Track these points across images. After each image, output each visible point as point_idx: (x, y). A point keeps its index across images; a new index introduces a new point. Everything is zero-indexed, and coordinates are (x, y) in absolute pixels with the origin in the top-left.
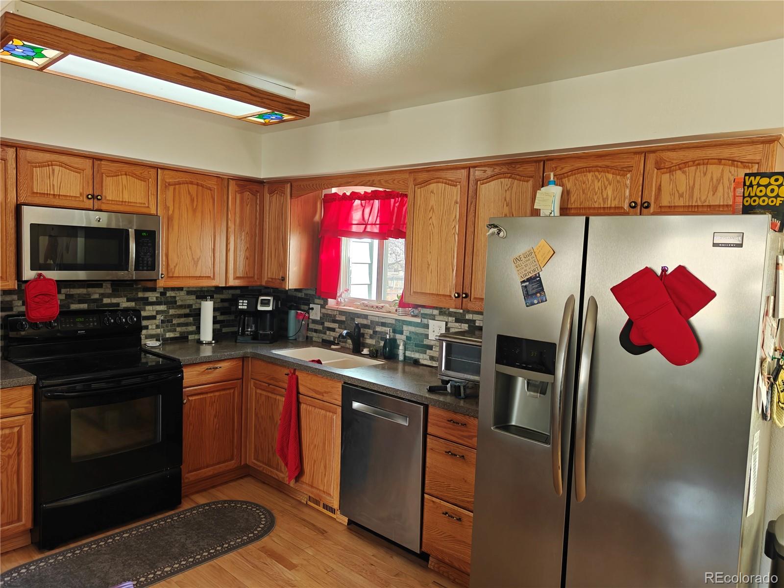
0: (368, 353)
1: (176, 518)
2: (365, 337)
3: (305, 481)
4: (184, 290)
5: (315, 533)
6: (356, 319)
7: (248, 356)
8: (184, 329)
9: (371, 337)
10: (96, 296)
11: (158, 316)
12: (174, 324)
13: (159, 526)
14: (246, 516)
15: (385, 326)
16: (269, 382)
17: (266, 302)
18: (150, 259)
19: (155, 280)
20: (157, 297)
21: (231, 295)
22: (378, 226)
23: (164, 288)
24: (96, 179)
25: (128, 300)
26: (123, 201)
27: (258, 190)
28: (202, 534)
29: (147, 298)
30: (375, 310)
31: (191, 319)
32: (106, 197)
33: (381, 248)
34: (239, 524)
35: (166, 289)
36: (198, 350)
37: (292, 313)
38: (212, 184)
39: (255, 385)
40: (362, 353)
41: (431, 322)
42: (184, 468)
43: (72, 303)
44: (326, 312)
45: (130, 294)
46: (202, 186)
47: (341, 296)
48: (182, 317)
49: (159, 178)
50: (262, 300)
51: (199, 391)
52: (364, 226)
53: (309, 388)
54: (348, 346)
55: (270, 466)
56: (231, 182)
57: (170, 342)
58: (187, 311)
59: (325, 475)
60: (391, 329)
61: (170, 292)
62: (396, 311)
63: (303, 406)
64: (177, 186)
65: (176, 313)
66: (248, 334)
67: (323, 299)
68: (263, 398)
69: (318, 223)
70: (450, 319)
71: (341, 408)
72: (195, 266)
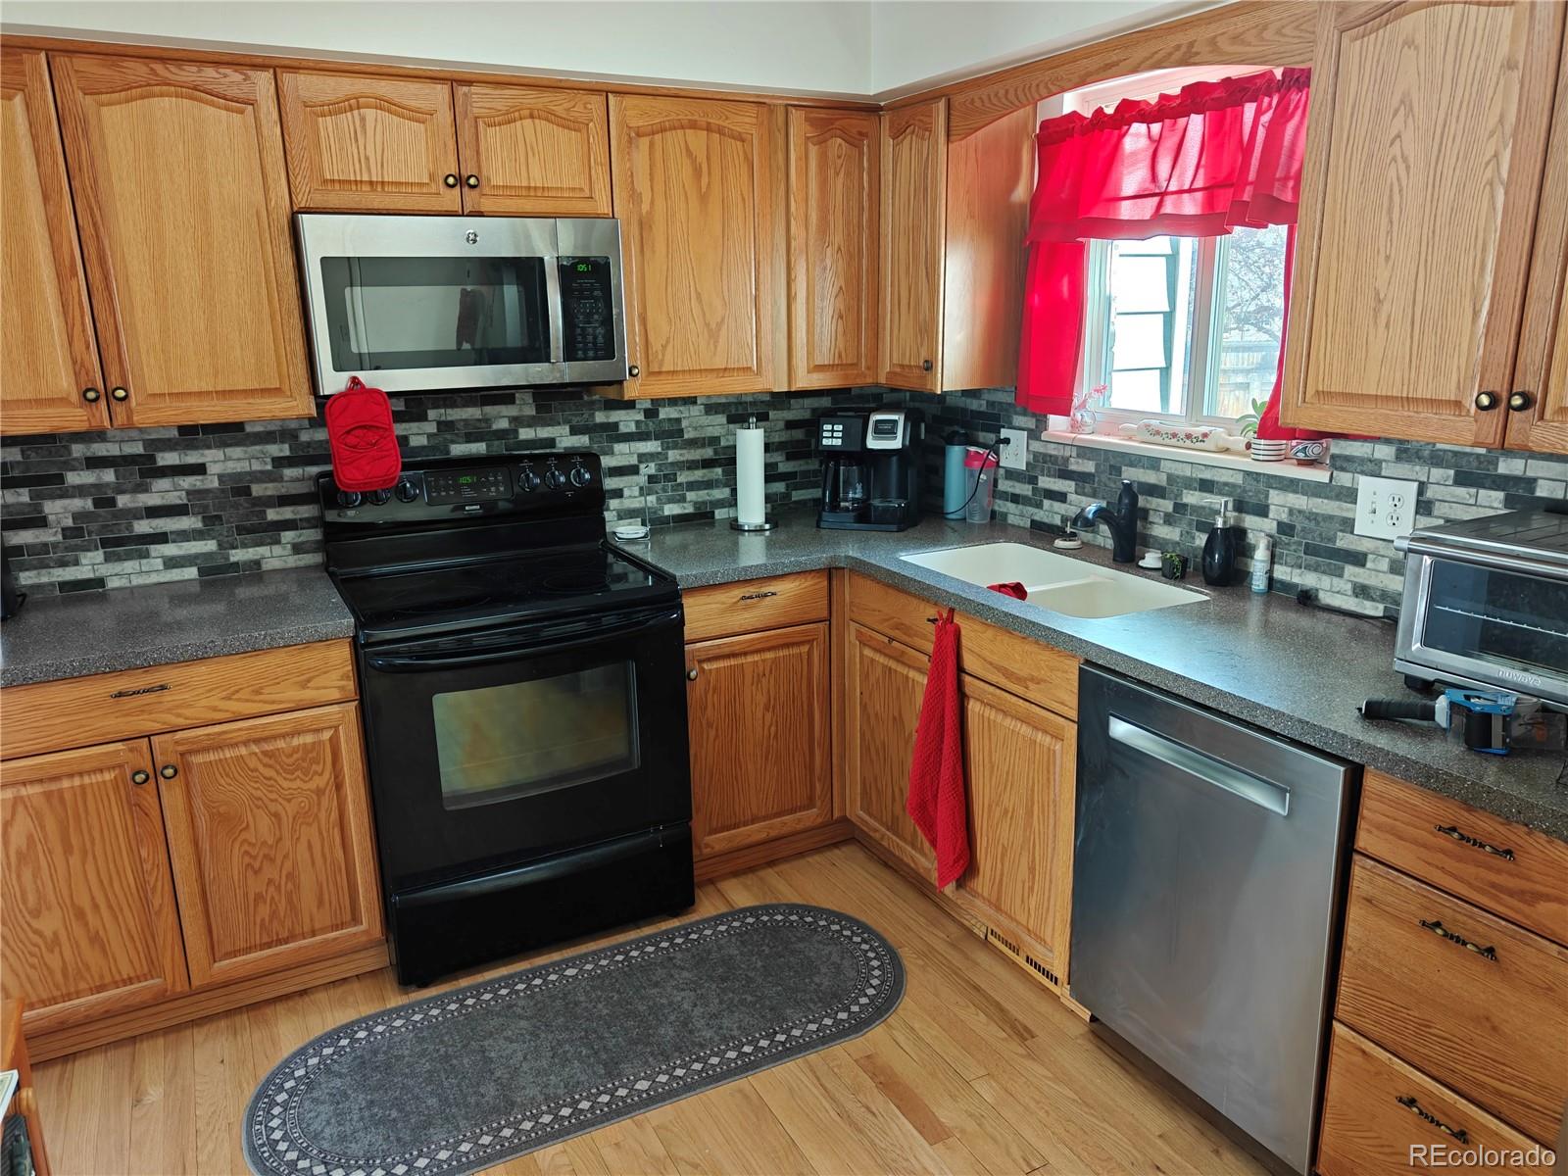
0: (1159, 565)
1: (679, 941)
2: (1151, 519)
3: (980, 891)
4: (699, 402)
5: (1004, 1035)
6: (1124, 468)
7: (842, 565)
8: (702, 495)
9: (1169, 520)
10: (504, 424)
11: (642, 466)
12: (681, 484)
13: (643, 958)
14: (835, 958)
15: (1211, 492)
16: (892, 633)
17: (887, 427)
18: (600, 331)
19: (621, 382)
20: (638, 423)
21: (809, 411)
22: (1199, 195)
23: (652, 400)
24: (462, 130)
25: (574, 431)
26: (529, 188)
27: (864, 131)
28: (731, 995)
29: (616, 425)
30: (1181, 443)
31: (719, 470)
32: (489, 180)
33: (1205, 264)
34: (817, 980)
35: (657, 403)
36: (734, 551)
37: (955, 454)
38: (745, 121)
39: (859, 635)
40: (1141, 563)
41: (1365, 484)
42: (698, 824)
43: (453, 442)
44: (1042, 450)
45: (576, 415)
46: (721, 131)
47: (1083, 405)
48: (697, 468)
49: (611, 119)
50: (878, 422)
51: (727, 650)
52: (1156, 200)
53: (991, 664)
54: (1100, 541)
55: (896, 833)
56: (795, 114)
57: (674, 527)
58: (708, 453)
59: (1031, 889)
60: (1230, 500)
61: (667, 409)
62: (1248, 446)
63: (973, 707)
64: (657, 137)
65: (682, 459)
66: (847, 508)
67: (1034, 415)
68: (879, 670)
69: (1022, 205)
70: (1437, 473)
71: (1076, 726)
72: (712, 342)
